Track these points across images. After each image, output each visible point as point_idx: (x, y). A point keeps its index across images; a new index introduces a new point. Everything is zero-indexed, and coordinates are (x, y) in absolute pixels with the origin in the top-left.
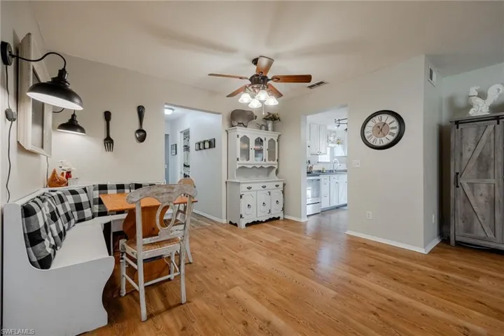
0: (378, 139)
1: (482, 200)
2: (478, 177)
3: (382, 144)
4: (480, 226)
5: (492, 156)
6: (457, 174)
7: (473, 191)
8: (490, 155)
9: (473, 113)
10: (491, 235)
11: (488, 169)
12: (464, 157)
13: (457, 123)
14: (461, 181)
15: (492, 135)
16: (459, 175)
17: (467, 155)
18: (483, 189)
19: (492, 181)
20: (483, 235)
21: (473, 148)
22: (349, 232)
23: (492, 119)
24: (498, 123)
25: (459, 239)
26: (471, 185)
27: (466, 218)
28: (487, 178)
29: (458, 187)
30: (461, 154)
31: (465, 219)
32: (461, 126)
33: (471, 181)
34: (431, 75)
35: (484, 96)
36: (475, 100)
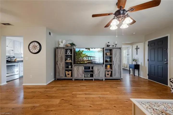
0: (34, 50)
1: (61, 67)
3: (35, 52)
4: (61, 74)
8: (63, 57)
9: (60, 46)
10: (63, 76)
11: (62, 60)
12: (58, 57)
13: (57, 48)
15: (63, 52)
16: (57, 62)
17: (59, 56)
18: (61, 65)
20: (61, 76)
22: (24, 84)
23: (63, 48)
25: (57, 78)
26: (60, 64)
29: (57, 64)
31: (58, 73)
32: (58, 49)
33: (60, 63)
34: (50, 34)
35: (62, 42)
36: (60, 43)
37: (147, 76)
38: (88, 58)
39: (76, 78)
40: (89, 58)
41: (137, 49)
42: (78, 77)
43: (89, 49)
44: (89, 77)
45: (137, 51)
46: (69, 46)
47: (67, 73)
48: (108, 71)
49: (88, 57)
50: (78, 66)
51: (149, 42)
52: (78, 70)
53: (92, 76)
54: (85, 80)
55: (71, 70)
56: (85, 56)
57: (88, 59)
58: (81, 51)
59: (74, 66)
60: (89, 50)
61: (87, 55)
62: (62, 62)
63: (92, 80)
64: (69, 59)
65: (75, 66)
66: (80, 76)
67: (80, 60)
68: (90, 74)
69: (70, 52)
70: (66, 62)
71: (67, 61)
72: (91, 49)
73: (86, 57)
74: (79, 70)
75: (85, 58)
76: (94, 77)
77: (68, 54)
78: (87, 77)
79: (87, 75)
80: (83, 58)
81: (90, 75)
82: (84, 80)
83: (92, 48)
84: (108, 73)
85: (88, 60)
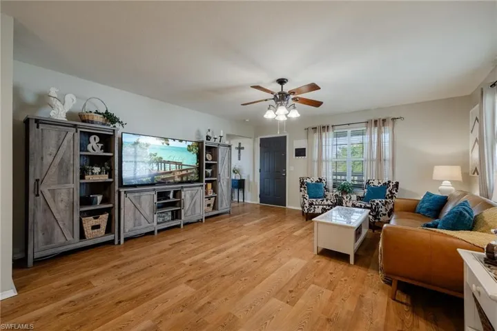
1: (62, 206)
2: (59, 183)
4: (60, 232)
5: (72, 162)
6: (37, 180)
7: (54, 197)
8: (69, 161)
9: (53, 115)
10: (70, 238)
11: (67, 174)
12: (45, 162)
13: (37, 122)
14: (42, 188)
15: (72, 142)
16: (40, 182)
17: (48, 159)
19: (72, 186)
20: (62, 240)
21: (55, 152)
23: (71, 127)
24: (77, 132)
25: (38, 255)
26: (53, 192)
27: (46, 229)
28: (67, 183)
29: (38, 195)
30: (42, 158)
32: (41, 126)
33: (53, 187)
37: (259, 199)
39: (132, 234)
40: (168, 165)
41: (240, 148)
42: (139, 227)
44: (169, 221)
45: (239, 152)
46: (97, 123)
47: (89, 222)
48: (209, 198)
49: (163, 164)
50: (137, 194)
51: (261, 139)
52: (138, 206)
53: (176, 215)
54: (159, 231)
55: (109, 210)
57: (163, 168)
58: (143, 144)
59: (123, 194)
62: (67, 182)
63: (178, 226)
64: (97, 170)
65: (126, 192)
66: (144, 224)
68: (172, 211)
69: (100, 145)
70: (82, 181)
71: (89, 178)
73: (158, 165)
74: (140, 203)
75: (155, 165)
76: (184, 219)
77: (92, 153)
78: (164, 222)
79: (163, 217)
81: (170, 214)
82: (156, 232)
84: (209, 202)
85: (163, 171)
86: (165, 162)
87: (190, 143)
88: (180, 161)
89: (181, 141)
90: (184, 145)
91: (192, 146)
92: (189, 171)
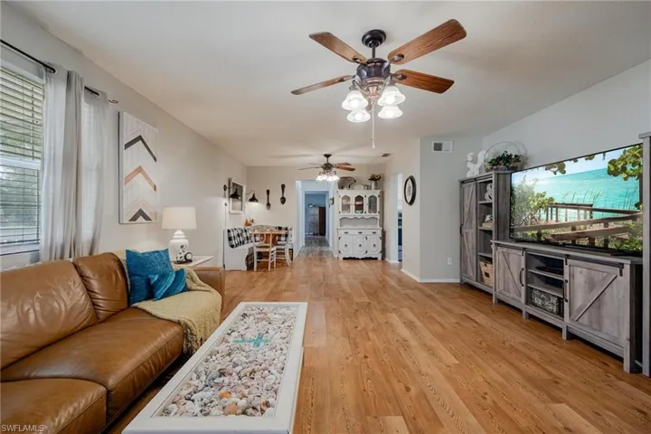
7: (467, 239)
9: (468, 174)
11: (472, 221)
13: (463, 182)
16: (463, 226)
20: (470, 274)
29: (462, 235)
32: (463, 185)
34: (438, 147)
35: (475, 161)
36: (470, 165)
38: (554, 213)
40: (562, 211)
43: (561, 167)
44: (551, 311)
49: (554, 209)
50: (505, 250)
54: (531, 317)
56: (543, 203)
57: (554, 217)
59: (494, 245)
60: (558, 173)
61: (551, 199)
62: (472, 228)
63: (560, 330)
64: (488, 218)
65: (498, 245)
66: (513, 293)
67: (526, 224)
68: (559, 298)
71: (484, 226)
72: (569, 166)
73: (547, 210)
75: (542, 211)
76: (568, 321)
77: (488, 200)
78: (543, 308)
79: (543, 299)
80: (537, 216)
81: (554, 300)
82: (524, 313)
83: (575, 160)
85: (554, 221)
86: (557, 206)
87: (616, 155)
88: (587, 202)
89: (590, 157)
90: (600, 163)
91: (622, 159)
92: (612, 225)
